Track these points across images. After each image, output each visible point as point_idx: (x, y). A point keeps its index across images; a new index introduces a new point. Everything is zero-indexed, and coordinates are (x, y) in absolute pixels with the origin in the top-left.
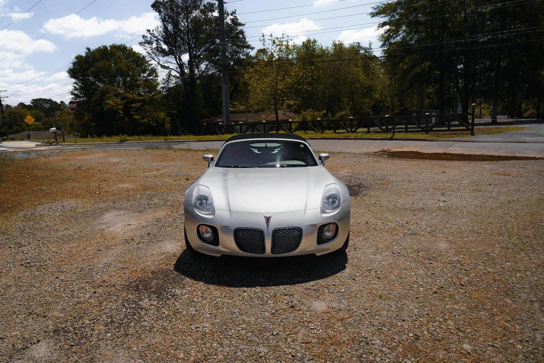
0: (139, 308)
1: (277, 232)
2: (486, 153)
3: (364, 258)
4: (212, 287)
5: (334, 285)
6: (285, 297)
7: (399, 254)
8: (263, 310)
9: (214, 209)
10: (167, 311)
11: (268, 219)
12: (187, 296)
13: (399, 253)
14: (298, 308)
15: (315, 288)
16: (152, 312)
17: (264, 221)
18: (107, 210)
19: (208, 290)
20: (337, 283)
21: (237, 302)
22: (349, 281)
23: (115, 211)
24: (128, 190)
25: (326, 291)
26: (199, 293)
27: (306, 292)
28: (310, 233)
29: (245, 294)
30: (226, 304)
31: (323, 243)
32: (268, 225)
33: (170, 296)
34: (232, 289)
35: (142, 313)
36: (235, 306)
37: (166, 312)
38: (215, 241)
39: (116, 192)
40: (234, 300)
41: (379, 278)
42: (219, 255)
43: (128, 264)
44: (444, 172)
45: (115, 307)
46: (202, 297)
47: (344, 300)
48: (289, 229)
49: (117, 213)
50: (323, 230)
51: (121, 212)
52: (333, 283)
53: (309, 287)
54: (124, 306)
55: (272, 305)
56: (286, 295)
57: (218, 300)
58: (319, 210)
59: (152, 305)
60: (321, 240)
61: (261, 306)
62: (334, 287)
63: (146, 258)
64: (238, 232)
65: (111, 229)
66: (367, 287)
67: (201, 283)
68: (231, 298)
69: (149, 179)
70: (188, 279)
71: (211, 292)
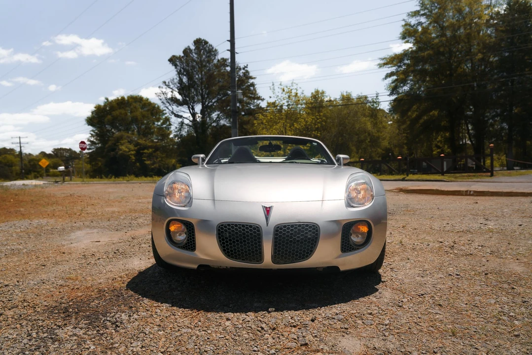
0: (52, 338)
1: (281, 229)
2: (514, 190)
3: (408, 281)
4: (179, 312)
5: (370, 314)
6: (293, 330)
7: (459, 277)
8: (255, 349)
9: (191, 198)
10: (94, 345)
11: (268, 211)
12: (137, 323)
13: (457, 275)
14: (314, 348)
15: (341, 317)
16: (69, 346)
17: (261, 214)
18: (79, 229)
19: (173, 317)
20: (375, 312)
21: (214, 335)
22: (394, 309)
23: (88, 229)
24: (113, 212)
25: (360, 322)
26: (157, 320)
27: (326, 322)
28: (331, 235)
29: (228, 323)
30: (194, 338)
31: (350, 251)
32: (267, 219)
33: (108, 323)
34: (209, 315)
35: (51, 348)
36: (208, 340)
37: (93, 347)
38: (190, 245)
39: (100, 213)
40: (209, 332)
41: (440, 305)
42: (195, 266)
43: (71, 281)
44: (477, 203)
45: (15, 336)
46: (159, 326)
47: (391, 337)
48: (300, 226)
49: (90, 232)
50: (350, 230)
51: (95, 231)
52: (369, 311)
53: (330, 316)
54: (30, 335)
55: (270, 340)
56: (294, 326)
57: (184, 330)
58: (342, 203)
59: (75, 335)
60: (347, 247)
61: (253, 343)
62: (371, 316)
63: (100, 275)
64: (222, 228)
65: (72, 245)
66: (426, 317)
67: (165, 306)
68: (205, 329)
69: (141, 205)
70: (146, 301)
71: (176, 319)
